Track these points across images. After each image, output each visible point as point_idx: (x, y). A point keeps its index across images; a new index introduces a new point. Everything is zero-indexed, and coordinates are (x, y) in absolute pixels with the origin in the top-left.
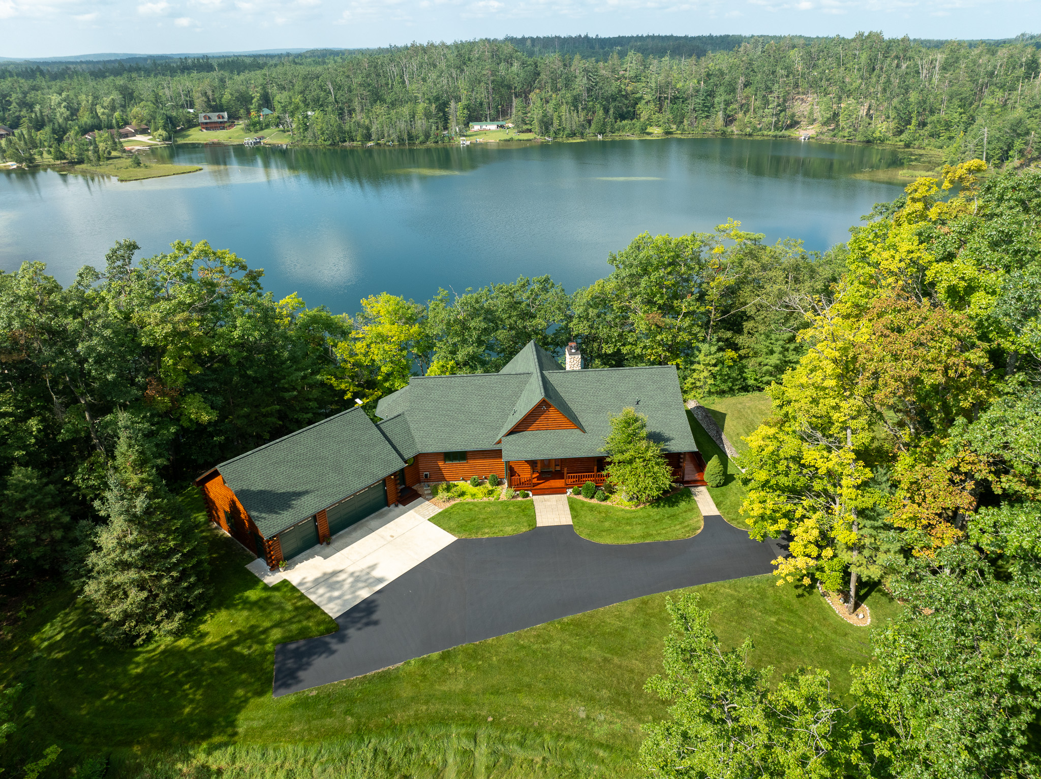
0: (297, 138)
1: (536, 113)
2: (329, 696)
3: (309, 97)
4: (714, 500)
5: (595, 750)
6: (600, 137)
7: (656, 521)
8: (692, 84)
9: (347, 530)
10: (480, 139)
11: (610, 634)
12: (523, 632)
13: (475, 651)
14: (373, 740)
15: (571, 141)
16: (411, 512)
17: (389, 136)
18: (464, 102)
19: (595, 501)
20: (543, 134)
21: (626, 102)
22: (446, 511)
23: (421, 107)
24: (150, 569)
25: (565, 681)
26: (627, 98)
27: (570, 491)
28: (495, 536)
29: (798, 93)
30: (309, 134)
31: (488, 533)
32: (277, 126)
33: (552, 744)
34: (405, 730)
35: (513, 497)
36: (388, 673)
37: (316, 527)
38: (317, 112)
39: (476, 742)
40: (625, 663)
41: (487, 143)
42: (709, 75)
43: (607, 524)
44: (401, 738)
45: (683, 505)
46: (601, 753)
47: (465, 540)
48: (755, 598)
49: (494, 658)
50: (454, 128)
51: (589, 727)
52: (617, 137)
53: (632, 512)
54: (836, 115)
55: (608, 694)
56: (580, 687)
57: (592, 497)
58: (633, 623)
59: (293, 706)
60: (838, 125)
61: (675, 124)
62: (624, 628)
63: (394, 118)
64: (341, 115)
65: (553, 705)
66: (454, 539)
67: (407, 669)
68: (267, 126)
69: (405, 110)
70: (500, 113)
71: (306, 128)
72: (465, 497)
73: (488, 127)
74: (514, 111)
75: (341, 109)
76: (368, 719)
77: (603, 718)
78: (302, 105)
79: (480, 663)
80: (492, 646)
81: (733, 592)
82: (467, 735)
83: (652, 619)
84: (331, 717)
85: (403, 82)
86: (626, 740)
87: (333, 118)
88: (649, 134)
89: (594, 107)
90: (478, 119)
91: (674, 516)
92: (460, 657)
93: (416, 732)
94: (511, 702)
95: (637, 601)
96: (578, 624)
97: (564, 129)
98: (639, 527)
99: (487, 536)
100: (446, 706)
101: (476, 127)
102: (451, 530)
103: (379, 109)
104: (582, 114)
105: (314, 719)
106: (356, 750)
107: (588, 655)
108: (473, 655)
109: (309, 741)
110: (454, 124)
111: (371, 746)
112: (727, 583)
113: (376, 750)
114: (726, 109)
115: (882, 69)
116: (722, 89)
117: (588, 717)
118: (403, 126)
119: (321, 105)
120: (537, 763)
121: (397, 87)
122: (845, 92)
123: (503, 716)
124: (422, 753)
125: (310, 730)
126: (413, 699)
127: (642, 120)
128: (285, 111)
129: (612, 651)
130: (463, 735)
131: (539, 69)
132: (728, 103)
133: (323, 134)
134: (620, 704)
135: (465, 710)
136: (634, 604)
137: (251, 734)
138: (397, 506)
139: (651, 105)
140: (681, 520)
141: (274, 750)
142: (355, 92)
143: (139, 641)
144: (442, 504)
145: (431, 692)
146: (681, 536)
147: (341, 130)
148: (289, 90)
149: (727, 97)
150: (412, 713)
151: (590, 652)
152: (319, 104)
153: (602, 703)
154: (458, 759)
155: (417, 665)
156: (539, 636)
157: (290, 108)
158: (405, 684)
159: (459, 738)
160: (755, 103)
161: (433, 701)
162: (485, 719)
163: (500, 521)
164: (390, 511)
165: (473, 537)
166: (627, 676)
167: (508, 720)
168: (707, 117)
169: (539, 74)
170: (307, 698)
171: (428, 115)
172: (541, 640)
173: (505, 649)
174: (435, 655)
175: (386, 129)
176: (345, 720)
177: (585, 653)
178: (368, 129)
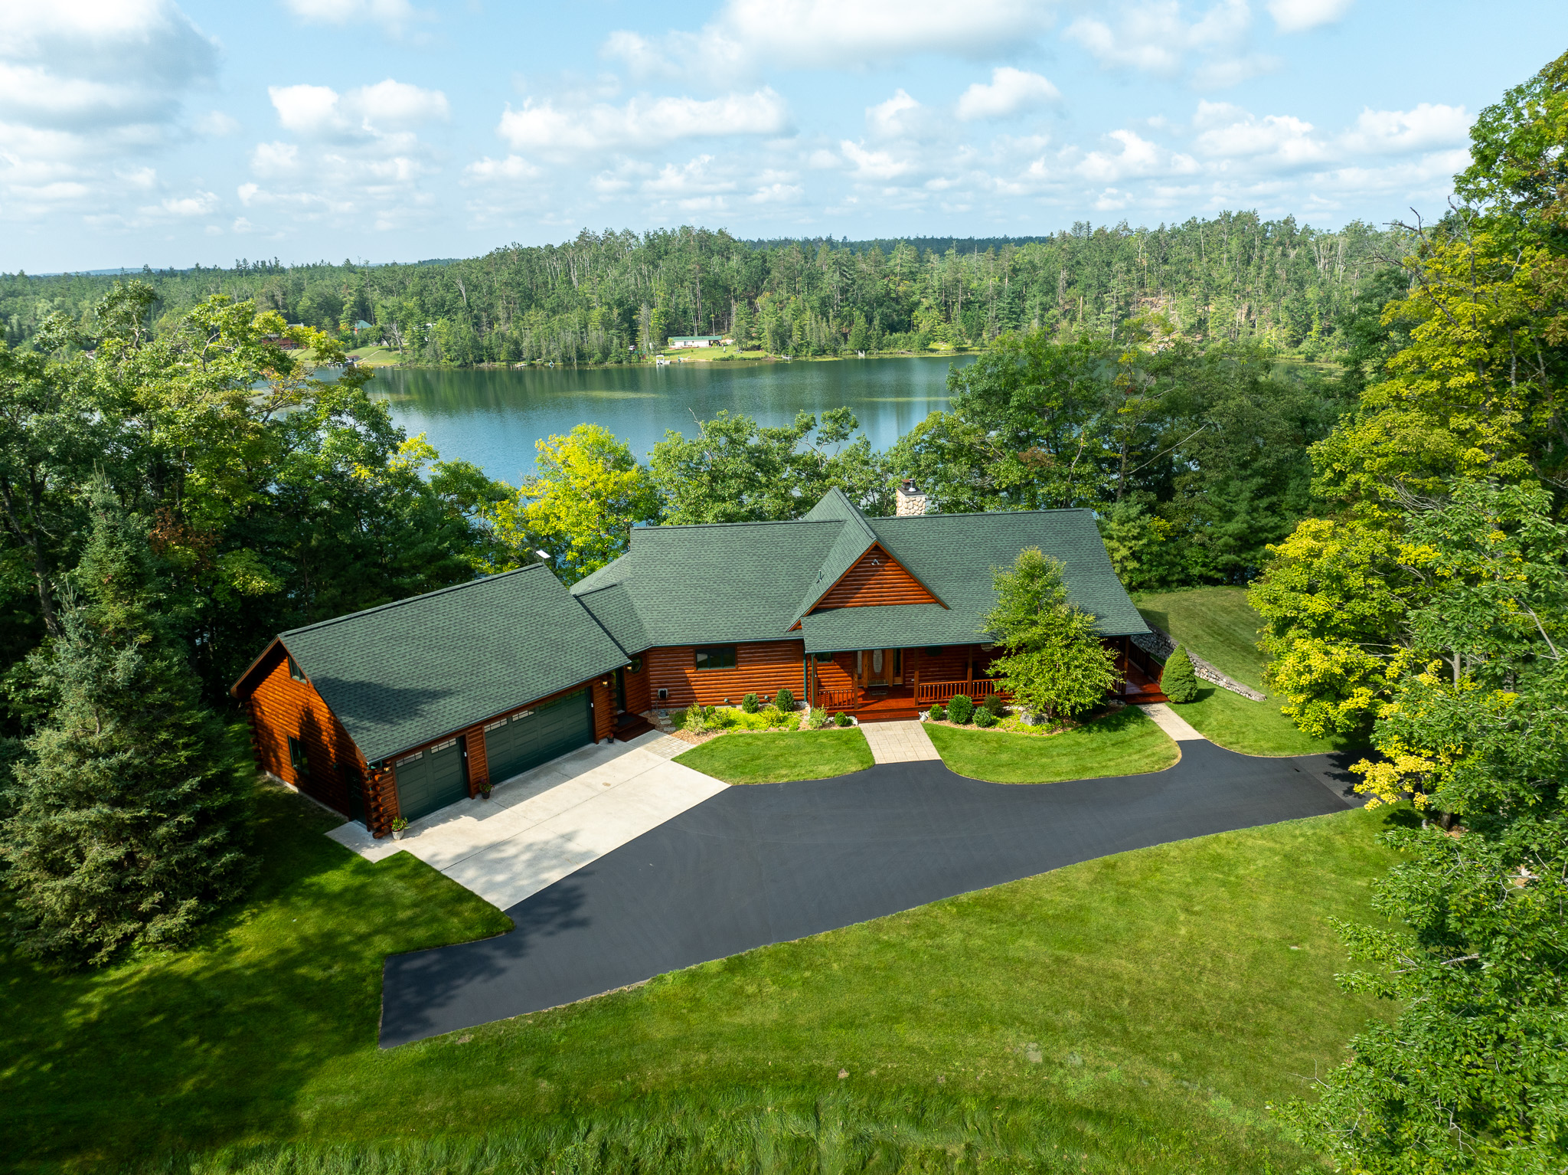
0: (408, 358)
1: (767, 322)
2: (499, 1042)
3: (429, 300)
4: (1186, 719)
5: (1076, 1124)
6: (861, 355)
7: (1094, 750)
8: (991, 282)
9: (520, 776)
10: (685, 358)
11: (1056, 917)
12: (885, 921)
13: (793, 954)
14: (597, 1128)
15: (819, 359)
16: (640, 750)
17: (549, 353)
18: (660, 308)
19: (973, 728)
20: (777, 351)
21: (898, 307)
22: (703, 747)
23: (596, 314)
24: (132, 804)
25: (986, 999)
26: (898, 303)
27: (924, 715)
28: (801, 778)
29: (1145, 294)
30: (427, 352)
31: (786, 776)
32: (379, 341)
33: (982, 1118)
34: (664, 1102)
35: (824, 726)
36: (620, 998)
37: (465, 761)
38: (440, 321)
39: (818, 1122)
40: (1100, 963)
41: (693, 363)
42: (1015, 271)
43: (1004, 757)
44: (658, 1120)
45: (1133, 728)
46: (1089, 1130)
47: (746, 786)
48: (1316, 852)
49: (835, 966)
50: (646, 342)
51: (1055, 1080)
52: (886, 354)
53: (1045, 740)
54: (1202, 322)
55: (1079, 1018)
56: (1018, 1008)
57: (969, 721)
58: (1096, 897)
59: (423, 1064)
60: (1205, 335)
61: (969, 338)
62: (1081, 908)
63: (556, 327)
64: (477, 325)
65: (971, 1042)
66: (724, 786)
67: (660, 989)
68: (364, 343)
69: (574, 318)
70: (715, 325)
71: (423, 345)
72: (736, 727)
73: (697, 343)
74: (734, 320)
75: (476, 317)
76: (585, 1083)
77: (1078, 1061)
78: (417, 311)
79: (807, 974)
80: (826, 945)
81: (1271, 844)
82: (800, 1107)
83: (1132, 891)
84: (504, 1083)
85: (570, 282)
86: (1137, 1100)
87: (465, 329)
88: (932, 351)
89: (851, 315)
90: (680, 333)
91: (1123, 742)
92: (765, 965)
93: (689, 1106)
94: (884, 1040)
95: (1096, 863)
96: (992, 904)
97: (809, 344)
98: (1065, 759)
99: (785, 780)
100: (749, 1053)
101: (677, 343)
102: (716, 774)
103: (534, 315)
104: (834, 325)
105: (467, 1087)
106: (560, 1148)
107: (1022, 954)
108: (794, 961)
109: (457, 1131)
110: (645, 337)
111: (592, 1137)
112: (1256, 831)
113: (604, 1145)
114: (1042, 316)
115: (1261, 258)
116: (1035, 288)
117: (1048, 1061)
118: (569, 338)
119: (448, 312)
120: (954, 1157)
121: (561, 289)
122: (1211, 290)
123: (869, 1067)
124: (705, 1147)
125: (459, 1109)
126: (676, 1041)
127: (922, 331)
128: (392, 320)
129: (1069, 944)
130: (789, 1107)
131: (768, 265)
132: (1045, 308)
133: (448, 350)
134: (1108, 1034)
135: (787, 1058)
136: (1090, 869)
137: (331, 1122)
138: (611, 741)
139: (935, 313)
140: (1137, 747)
141: (382, 1153)
142: (498, 293)
143: (101, 956)
144: (695, 738)
145: (715, 1029)
146: (1146, 769)
147: (476, 345)
148: (399, 294)
149: (1045, 299)
150: (677, 1068)
151: (1025, 948)
152: (443, 309)
153: (1071, 1033)
154: (785, 1156)
155: (678, 982)
156: (916, 926)
157: (400, 316)
158: (657, 1016)
159: (781, 1116)
160: (1084, 307)
161: (720, 1044)
162: (833, 1074)
163: (806, 758)
164: (600, 749)
165: (760, 781)
166: (1108, 985)
167: (882, 1075)
168: (1016, 328)
169: (768, 272)
170: (453, 1048)
171: (607, 324)
172: (922, 932)
173: (855, 950)
174: (714, 965)
175: (544, 344)
176: (535, 1086)
177: (1015, 950)
178: (517, 343)
